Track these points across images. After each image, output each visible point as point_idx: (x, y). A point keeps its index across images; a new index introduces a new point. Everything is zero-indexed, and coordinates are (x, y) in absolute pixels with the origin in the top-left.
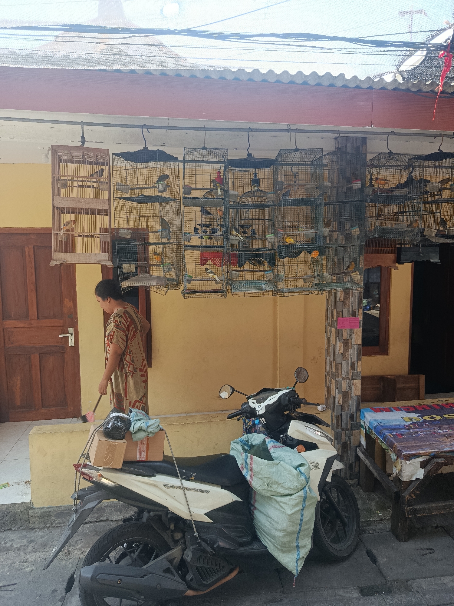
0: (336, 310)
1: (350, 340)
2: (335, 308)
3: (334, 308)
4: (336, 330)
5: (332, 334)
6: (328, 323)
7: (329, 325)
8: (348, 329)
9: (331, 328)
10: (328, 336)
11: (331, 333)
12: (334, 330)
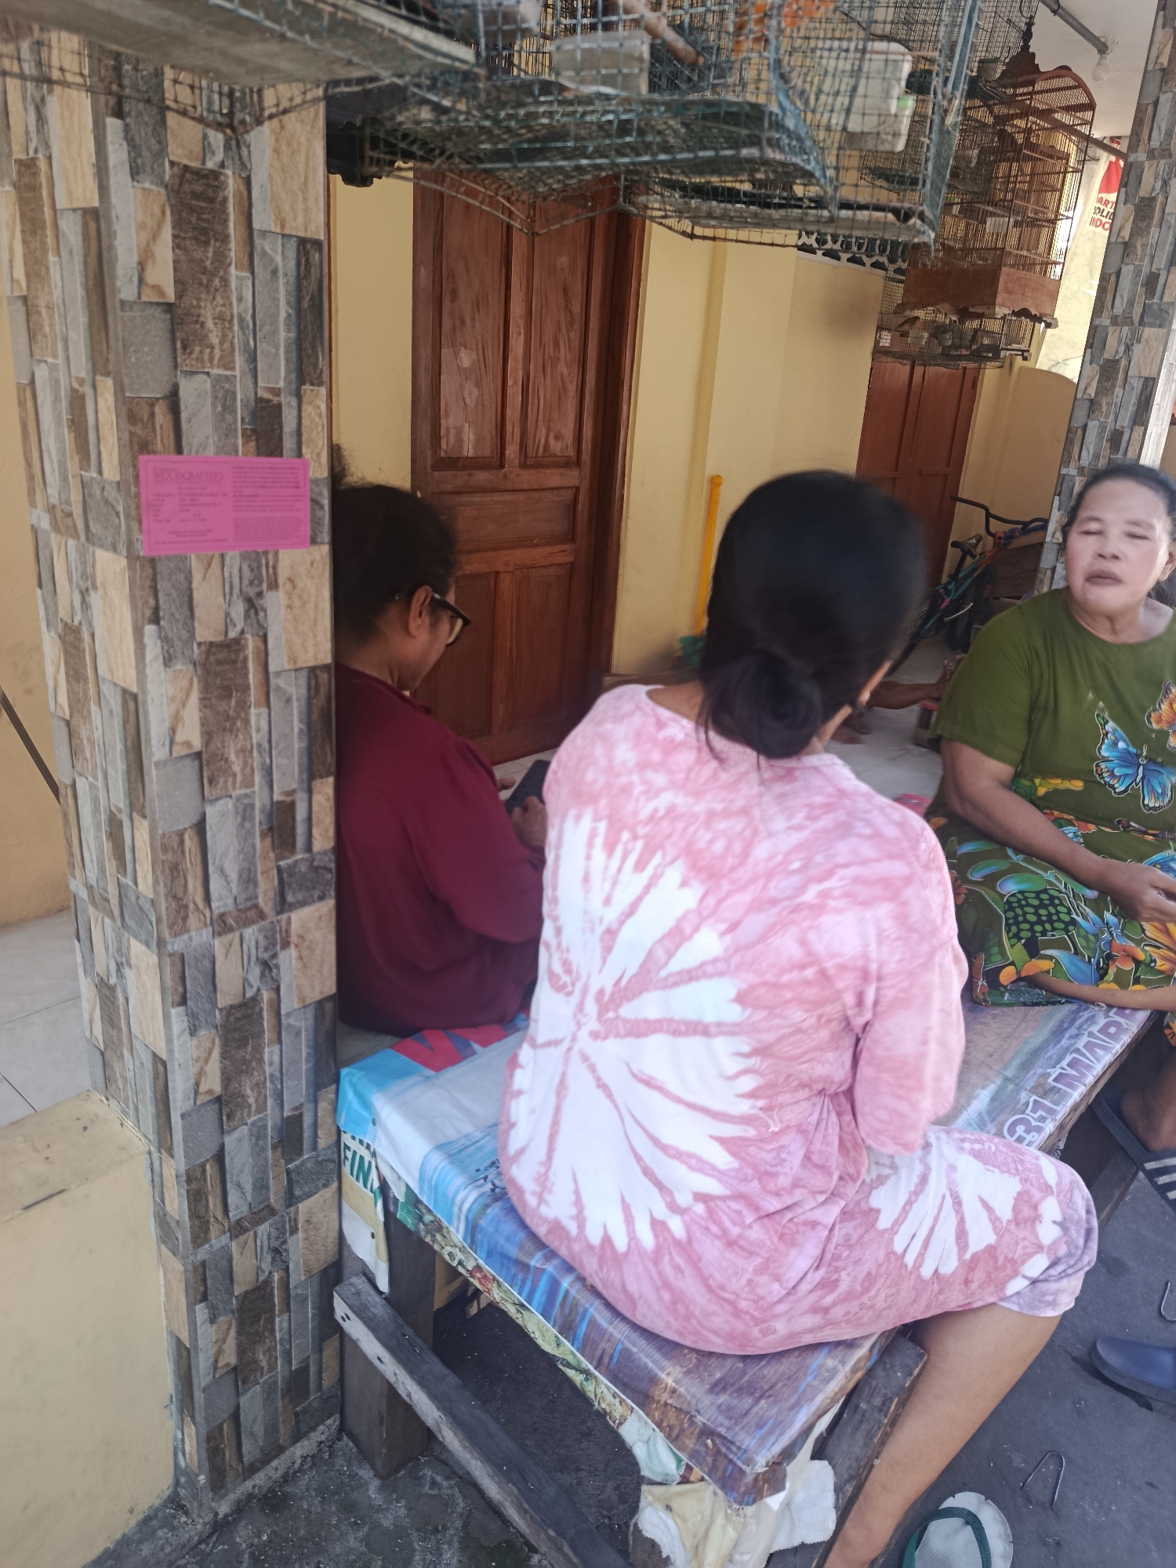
0: (119, 389)
1: (251, 643)
2: (99, 365)
3: (95, 371)
4: (131, 567)
5: (95, 599)
6: (51, 509)
7: (61, 519)
8: (233, 558)
9: (82, 553)
10: (63, 613)
11: (84, 594)
12: (111, 566)
